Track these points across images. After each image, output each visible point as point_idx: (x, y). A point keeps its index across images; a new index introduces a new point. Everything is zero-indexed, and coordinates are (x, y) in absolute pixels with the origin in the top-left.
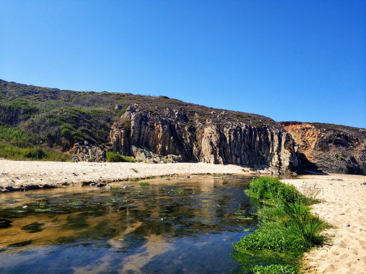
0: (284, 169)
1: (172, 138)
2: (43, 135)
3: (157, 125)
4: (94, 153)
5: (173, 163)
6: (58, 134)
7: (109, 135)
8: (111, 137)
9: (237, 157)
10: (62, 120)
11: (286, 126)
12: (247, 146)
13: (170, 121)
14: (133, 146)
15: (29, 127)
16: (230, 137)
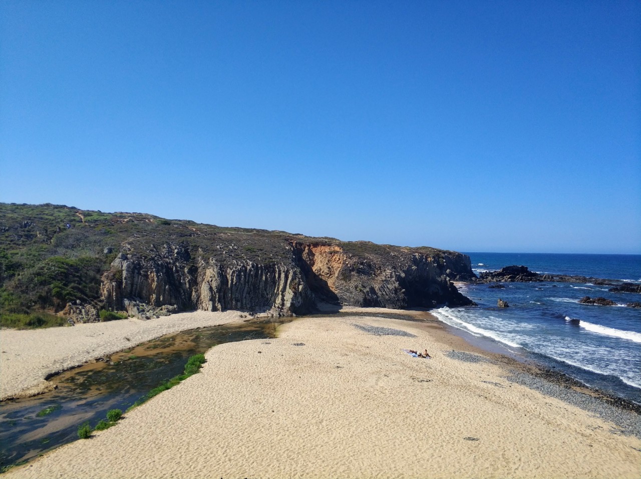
0: (285, 311)
1: (167, 287)
2: (32, 296)
3: (151, 273)
4: (87, 313)
5: (166, 316)
6: (49, 294)
7: (100, 289)
8: (102, 291)
9: (237, 301)
10: (51, 278)
11: (314, 247)
12: (252, 288)
13: (167, 263)
14: (125, 299)
15: (17, 287)
16: (232, 280)
